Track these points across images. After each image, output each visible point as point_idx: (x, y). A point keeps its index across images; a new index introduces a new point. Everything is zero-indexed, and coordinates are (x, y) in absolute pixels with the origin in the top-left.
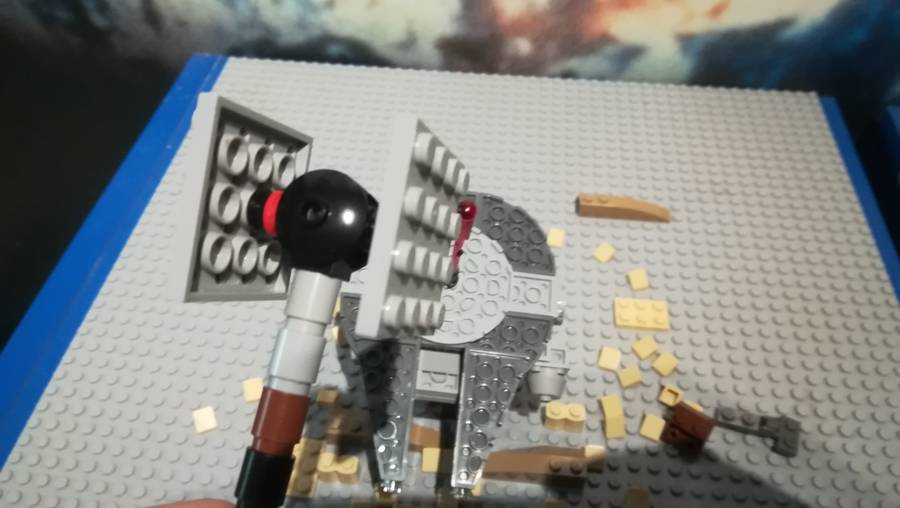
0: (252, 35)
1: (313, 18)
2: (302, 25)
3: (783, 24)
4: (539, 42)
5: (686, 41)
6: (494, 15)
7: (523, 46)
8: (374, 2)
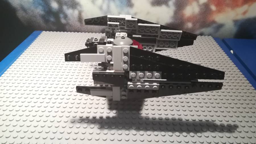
4: (194, 24)
5: (236, 22)
6: (183, 15)
7: (190, 25)
8: (148, 13)
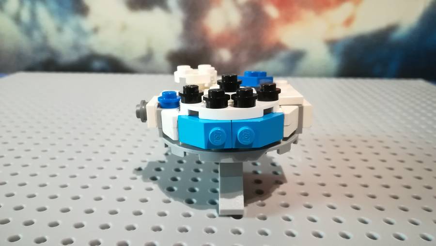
0: (43, 56)
1: (83, 42)
3: (392, 29)
5: (332, 44)
6: (205, 32)
7: (225, 55)
8: (124, 28)
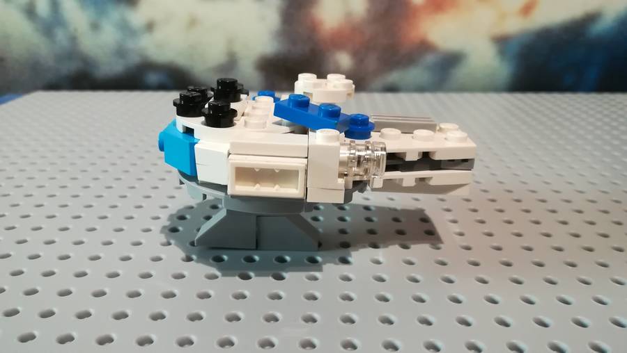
0: (70, 68)
1: (130, 44)
2: (121, 52)
3: (591, 18)
5: (502, 42)
6: (314, 27)
8: (193, 22)
